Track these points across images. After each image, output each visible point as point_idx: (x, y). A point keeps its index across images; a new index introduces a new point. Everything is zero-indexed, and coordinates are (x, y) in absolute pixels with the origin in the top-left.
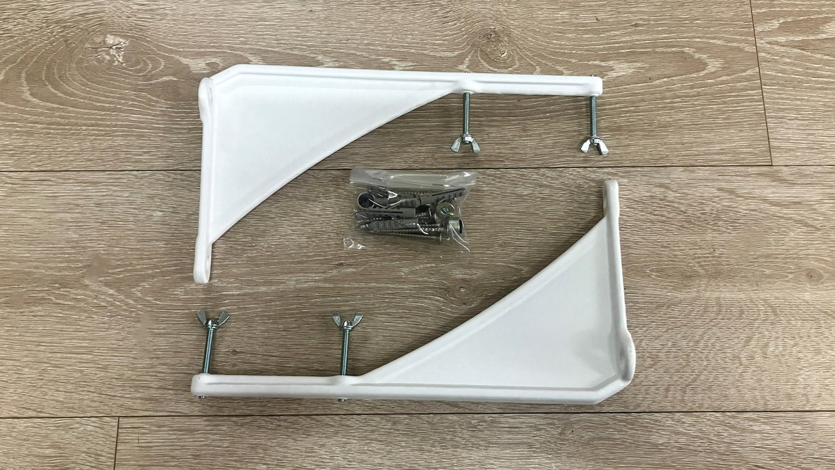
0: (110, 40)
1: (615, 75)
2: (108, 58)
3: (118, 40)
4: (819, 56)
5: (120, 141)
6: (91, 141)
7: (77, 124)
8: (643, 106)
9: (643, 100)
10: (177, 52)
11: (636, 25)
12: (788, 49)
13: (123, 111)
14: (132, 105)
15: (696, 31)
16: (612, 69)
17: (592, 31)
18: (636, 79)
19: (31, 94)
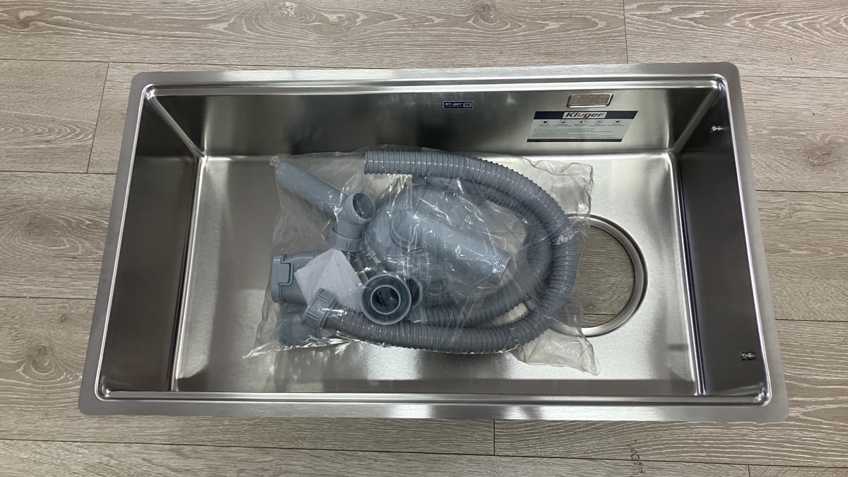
0: (288, 4)
1: (548, 28)
2: (286, 12)
3: (291, 4)
4: (657, 22)
5: (293, 52)
6: (278, 53)
7: (270, 44)
8: (563, 43)
9: (563, 41)
10: (322, 11)
11: (562, 4)
12: (641, 18)
13: (295, 38)
14: (299, 36)
15: (594, 8)
16: (548, 25)
17: (538, 6)
18: (561, 29)
19: (248, 29)
